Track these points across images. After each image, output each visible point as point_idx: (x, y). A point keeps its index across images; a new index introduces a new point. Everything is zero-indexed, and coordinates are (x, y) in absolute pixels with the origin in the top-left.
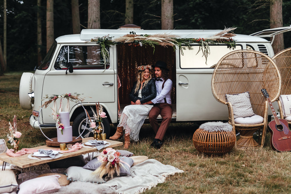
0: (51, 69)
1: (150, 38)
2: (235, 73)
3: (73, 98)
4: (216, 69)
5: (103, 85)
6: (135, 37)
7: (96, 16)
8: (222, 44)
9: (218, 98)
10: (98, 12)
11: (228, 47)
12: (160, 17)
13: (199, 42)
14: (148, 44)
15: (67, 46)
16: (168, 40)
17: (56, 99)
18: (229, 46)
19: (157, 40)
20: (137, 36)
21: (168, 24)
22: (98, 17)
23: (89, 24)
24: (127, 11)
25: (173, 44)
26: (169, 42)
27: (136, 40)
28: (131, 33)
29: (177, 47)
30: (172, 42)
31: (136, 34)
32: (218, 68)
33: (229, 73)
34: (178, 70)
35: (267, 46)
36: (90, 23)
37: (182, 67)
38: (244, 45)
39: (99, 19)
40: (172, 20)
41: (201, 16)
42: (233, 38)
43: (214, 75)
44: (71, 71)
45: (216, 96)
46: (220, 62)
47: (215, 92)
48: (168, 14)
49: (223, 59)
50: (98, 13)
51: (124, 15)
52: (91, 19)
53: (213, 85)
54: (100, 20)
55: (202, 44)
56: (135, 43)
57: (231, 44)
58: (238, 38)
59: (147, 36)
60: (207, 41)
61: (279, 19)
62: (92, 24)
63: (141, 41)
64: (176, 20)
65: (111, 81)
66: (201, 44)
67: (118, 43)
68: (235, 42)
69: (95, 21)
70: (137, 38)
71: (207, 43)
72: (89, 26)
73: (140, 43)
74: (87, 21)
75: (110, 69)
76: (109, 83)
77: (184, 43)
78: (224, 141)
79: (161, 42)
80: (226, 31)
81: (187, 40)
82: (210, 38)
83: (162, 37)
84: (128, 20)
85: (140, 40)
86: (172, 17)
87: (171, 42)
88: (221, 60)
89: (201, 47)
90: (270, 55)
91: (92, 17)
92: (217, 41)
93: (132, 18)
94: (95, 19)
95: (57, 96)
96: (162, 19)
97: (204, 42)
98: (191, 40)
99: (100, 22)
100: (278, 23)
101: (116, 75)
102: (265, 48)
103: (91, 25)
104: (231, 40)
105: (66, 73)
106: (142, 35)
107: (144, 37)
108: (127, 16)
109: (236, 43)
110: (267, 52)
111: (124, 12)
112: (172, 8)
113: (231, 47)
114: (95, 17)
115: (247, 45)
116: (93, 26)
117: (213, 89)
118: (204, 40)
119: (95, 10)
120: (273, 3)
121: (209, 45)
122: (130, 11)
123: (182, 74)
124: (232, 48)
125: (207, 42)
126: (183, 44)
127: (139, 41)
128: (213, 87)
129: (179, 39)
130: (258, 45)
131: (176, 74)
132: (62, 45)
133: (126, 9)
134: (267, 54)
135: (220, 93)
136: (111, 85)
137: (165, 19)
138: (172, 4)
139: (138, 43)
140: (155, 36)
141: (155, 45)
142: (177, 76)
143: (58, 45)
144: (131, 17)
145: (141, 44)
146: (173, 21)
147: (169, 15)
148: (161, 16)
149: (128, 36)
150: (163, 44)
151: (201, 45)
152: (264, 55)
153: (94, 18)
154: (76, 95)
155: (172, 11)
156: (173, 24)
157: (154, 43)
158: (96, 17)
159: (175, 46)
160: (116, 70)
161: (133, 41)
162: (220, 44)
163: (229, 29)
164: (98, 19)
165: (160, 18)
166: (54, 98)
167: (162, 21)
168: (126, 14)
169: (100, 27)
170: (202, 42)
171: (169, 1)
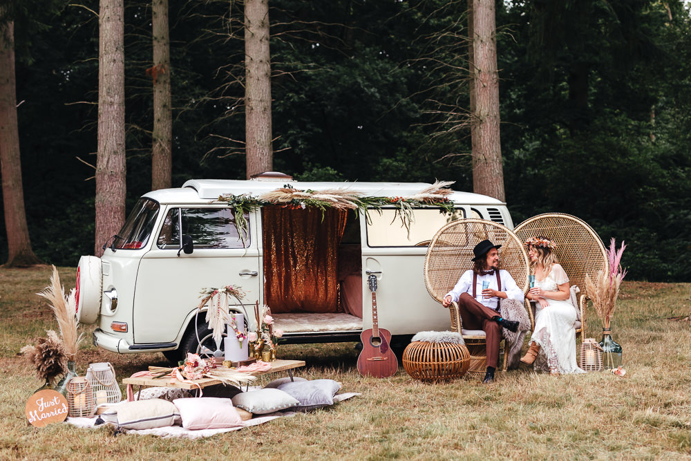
0: (151, 248)
1: (315, 196)
2: (459, 255)
4: (431, 249)
5: (241, 275)
7: (116, 141)
8: (431, 206)
9: (435, 295)
10: (121, 131)
11: (441, 212)
12: (242, 142)
13: (395, 204)
14: (313, 205)
15: (178, 208)
16: (347, 199)
17: (215, 294)
18: (443, 210)
19: (328, 198)
20: (296, 191)
22: (122, 143)
23: (99, 158)
24: (157, 125)
25: (356, 205)
26: (348, 202)
27: (295, 198)
28: (285, 186)
29: (362, 211)
30: (353, 201)
31: (293, 188)
32: (434, 246)
33: (451, 255)
34: (365, 249)
35: (501, 210)
36: (102, 156)
37: (370, 245)
38: (467, 208)
39: (124, 146)
40: (270, 150)
41: (305, 133)
42: (449, 197)
43: (428, 257)
44: (189, 252)
45: (432, 291)
46: (436, 237)
47: (429, 286)
48: (261, 137)
49: (440, 232)
50: (120, 134)
51: (151, 134)
52: (105, 147)
53: (427, 273)
54: (125, 150)
55: (402, 207)
56: (294, 203)
57: (446, 206)
58: (458, 197)
59: (312, 192)
60: (409, 201)
61: (494, 154)
62: (109, 159)
63: (302, 200)
64: (278, 151)
65: (254, 269)
66: (399, 206)
67: (265, 204)
68: (452, 203)
69: (115, 153)
70: (296, 195)
71: (408, 205)
72: (102, 161)
73: (302, 203)
74: (96, 149)
75: (251, 249)
76: (249, 271)
77: (372, 205)
78: (450, 360)
79: (335, 202)
80: (438, 185)
81: (377, 200)
82: (413, 197)
83: (335, 194)
84: (161, 145)
85: (301, 198)
86: (271, 143)
87: (351, 203)
88: (439, 234)
89: (398, 211)
90: (507, 225)
91: (108, 143)
92: (424, 201)
93: (169, 141)
94: (115, 148)
96: (248, 147)
97: (404, 203)
98: (383, 200)
99: (124, 155)
100: (493, 160)
101: (261, 258)
102: (499, 213)
103: (106, 159)
104: (446, 201)
105: (179, 255)
106: (303, 191)
107: (308, 194)
108: (158, 136)
109: (455, 206)
110: (502, 221)
111: (151, 128)
112: (269, 123)
113: (445, 212)
114: (115, 144)
115: (472, 209)
116: (110, 162)
117: (428, 280)
118: (403, 200)
119: (115, 129)
120: (481, 121)
121: (413, 208)
122: (165, 127)
123: (370, 256)
124: (448, 213)
125: (409, 203)
126: (369, 206)
127: (299, 200)
128: (427, 277)
129: (363, 198)
130: (488, 209)
131: (362, 257)
132: (170, 207)
133: (155, 121)
134: (503, 224)
135: (437, 286)
136: (255, 275)
137: (255, 147)
138: (270, 116)
139: (298, 204)
140: (325, 193)
141: (325, 206)
142: (364, 259)
143: (162, 208)
144: (166, 140)
145: (303, 205)
146: (272, 152)
147: (263, 140)
148: (245, 141)
149: (282, 190)
150: (338, 206)
151: (399, 209)
152: (500, 226)
153: (113, 145)
155: (268, 132)
156: (272, 158)
157: (324, 203)
158: (118, 142)
159: (358, 209)
160: (261, 250)
161: (290, 200)
162: (428, 206)
163: (444, 184)
164: (120, 149)
165: (244, 145)
166: (213, 292)
167: (248, 151)
168: (153, 133)
169: (125, 165)
170: (402, 203)
171: (263, 109)
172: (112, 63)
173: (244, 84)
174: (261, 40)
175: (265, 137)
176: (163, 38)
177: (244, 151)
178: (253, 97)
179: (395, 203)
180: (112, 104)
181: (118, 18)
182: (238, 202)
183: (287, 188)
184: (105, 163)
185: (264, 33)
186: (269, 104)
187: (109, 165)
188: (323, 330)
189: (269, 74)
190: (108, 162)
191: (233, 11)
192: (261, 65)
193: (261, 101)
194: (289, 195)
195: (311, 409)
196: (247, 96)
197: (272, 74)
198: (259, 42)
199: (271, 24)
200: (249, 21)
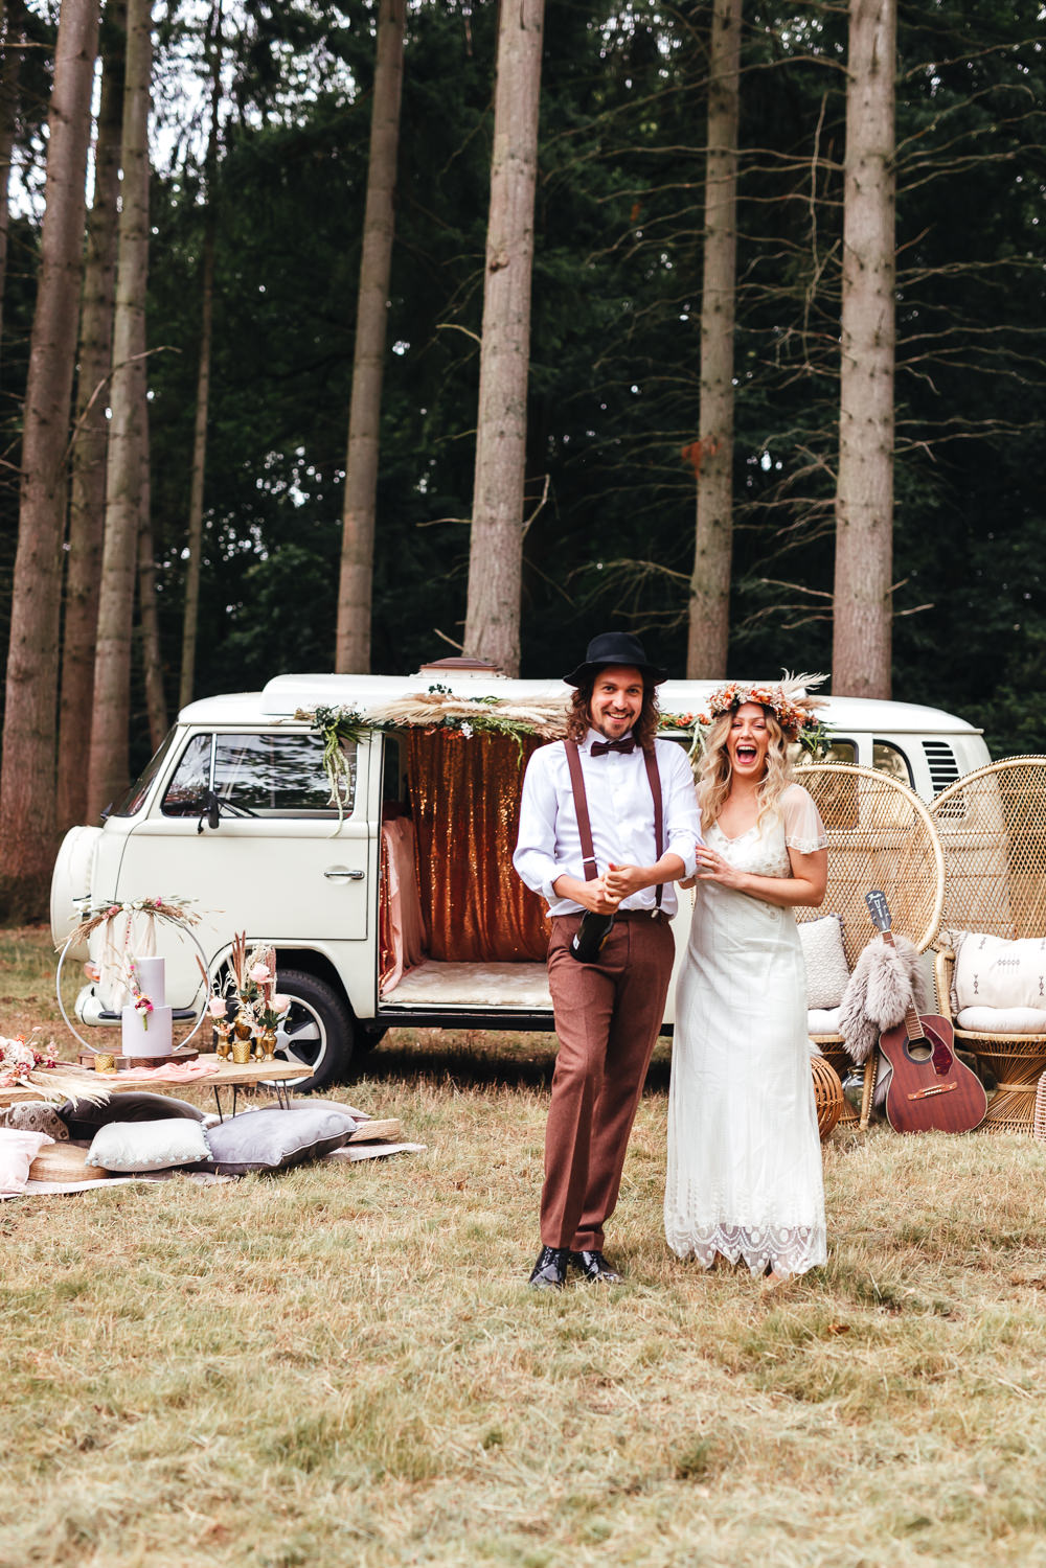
0: (149, 814)
1: (502, 711)
3: (166, 912)
5: (328, 876)
6: (445, 705)
7: (499, 597)
10: (509, 577)
12: (827, 595)
14: (496, 729)
15: (209, 735)
17: (116, 913)
19: (527, 715)
20: (454, 699)
21: (860, 631)
22: (510, 600)
23: (468, 631)
24: (700, 562)
27: (449, 715)
28: (432, 689)
31: (454, 694)
35: (960, 748)
36: (473, 628)
38: (865, 740)
39: (516, 608)
40: (885, 610)
42: (818, 714)
44: (214, 825)
48: (863, 583)
50: (508, 584)
52: (478, 609)
54: (518, 617)
55: (697, 735)
56: (444, 729)
59: (496, 702)
62: (482, 633)
63: (468, 719)
64: (905, 613)
65: (358, 866)
66: (693, 734)
67: (388, 727)
68: (825, 729)
69: (495, 621)
70: (453, 709)
72: (472, 637)
73: (465, 726)
74: (464, 617)
75: (354, 820)
79: (540, 726)
83: (546, 707)
85: (464, 715)
86: (886, 596)
91: (484, 603)
94: (495, 609)
95: (120, 904)
96: (836, 606)
99: (516, 624)
101: (374, 842)
102: (950, 753)
103: (477, 634)
105: (200, 829)
106: (478, 700)
107: (482, 706)
108: (700, 585)
109: (829, 736)
110: (955, 771)
112: (884, 553)
114: (495, 603)
115: (876, 742)
116: (485, 639)
119: (497, 572)
122: (716, 566)
127: (458, 721)
130: (925, 744)
132: (194, 730)
133: (698, 553)
136: (357, 877)
137: (850, 604)
138: (888, 537)
139: (456, 727)
140: (524, 703)
141: (519, 733)
143: (180, 731)
144: (717, 593)
145: (467, 730)
146: (890, 616)
147: (868, 589)
148: (831, 590)
149: (421, 699)
150: (547, 733)
153: (491, 605)
154: (175, 904)
155: (882, 571)
156: (889, 628)
157: (517, 726)
158: (503, 600)
160: (374, 824)
161: (438, 719)
164: (507, 611)
165: (830, 602)
166: (111, 912)
167: (836, 614)
168: (694, 579)
169: (518, 645)
170: (697, 726)
171: (870, 523)
172: (497, 439)
173: (836, 472)
174: (872, 375)
175: (873, 582)
176: (719, 381)
177: (830, 613)
178: (849, 498)
179: (686, 727)
180: (492, 521)
181: (513, 346)
182: (330, 722)
183: (436, 692)
184: (475, 641)
185: (882, 358)
186: (887, 512)
187: (483, 645)
188: (511, 1003)
189: (890, 447)
190: (480, 639)
191: (814, 316)
192: (870, 429)
193: (867, 505)
194: (432, 708)
195: (237, 1171)
196: (840, 495)
197: (897, 445)
198: (867, 378)
199: (899, 338)
200: (849, 336)
